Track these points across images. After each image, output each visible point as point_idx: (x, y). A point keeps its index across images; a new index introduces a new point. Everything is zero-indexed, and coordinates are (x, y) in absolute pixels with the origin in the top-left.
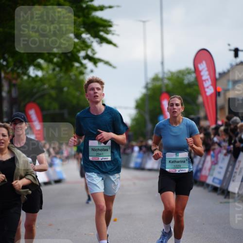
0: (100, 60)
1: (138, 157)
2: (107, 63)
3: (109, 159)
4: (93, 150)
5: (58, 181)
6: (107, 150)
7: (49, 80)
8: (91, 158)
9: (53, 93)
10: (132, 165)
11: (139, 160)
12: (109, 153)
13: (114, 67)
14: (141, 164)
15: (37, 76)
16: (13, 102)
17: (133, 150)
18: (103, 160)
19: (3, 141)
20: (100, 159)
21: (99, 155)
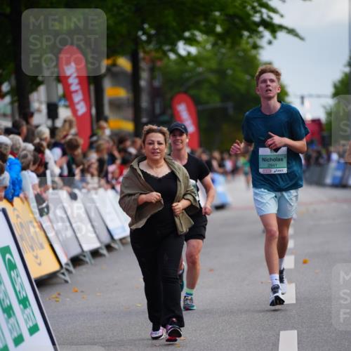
0: (281, 27)
1: (337, 169)
2: (291, 31)
3: (285, 171)
4: (264, 160)
5: (220, 207)
6: (282, 160)
7: (207, 60)
8: (261, 171)
9: (214, 78)
10: (328, 180)
11: (339, 174)
12: (284, 163)
13: (302, 39)
14: (342, 178)
15: (189, 54)
16: (155, 93)
17: (329, 159)
18: (276, 173)
19: (158, 151)
20: (273, 171)
21: (271, 166)
